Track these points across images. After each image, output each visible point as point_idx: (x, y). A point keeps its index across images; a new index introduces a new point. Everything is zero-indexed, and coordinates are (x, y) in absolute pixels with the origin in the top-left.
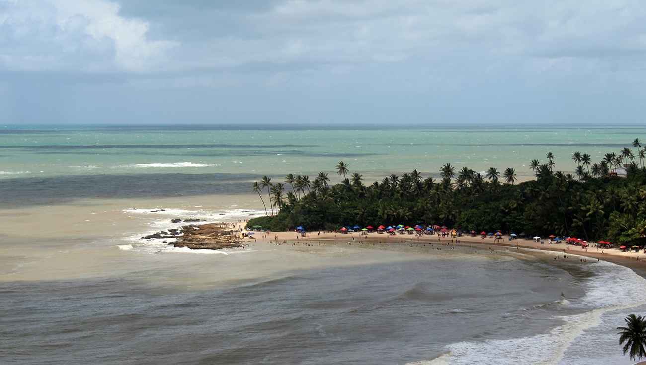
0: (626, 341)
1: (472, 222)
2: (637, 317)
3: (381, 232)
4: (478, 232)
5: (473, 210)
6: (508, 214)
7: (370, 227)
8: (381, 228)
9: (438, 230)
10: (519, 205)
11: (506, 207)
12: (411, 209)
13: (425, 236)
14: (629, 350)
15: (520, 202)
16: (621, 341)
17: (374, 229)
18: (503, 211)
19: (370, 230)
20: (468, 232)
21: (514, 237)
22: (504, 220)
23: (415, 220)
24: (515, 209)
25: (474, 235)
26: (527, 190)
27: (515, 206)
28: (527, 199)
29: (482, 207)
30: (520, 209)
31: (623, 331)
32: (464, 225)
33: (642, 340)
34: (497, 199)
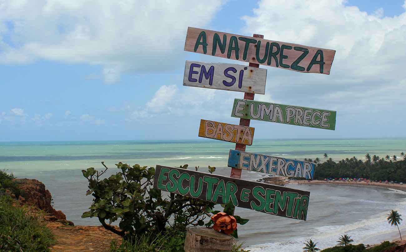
0: (390, 219)
1: (376, 177)
2: (394, 211)
3: (340, 181)
4: (378, 181)
5: (377, 172)
6: (390, 174)
7: (336, 179)
8: (340, 179)
9: (363, 180)
10: (394, 170)
11: (390, 171)
12: (352, 172)
13: (358, 182)
14: (391, 222)
15: (395, 169)
16: (388, 219)
17: (338, 179)
18: (388, 173)
19: (336, 180)
20: (375, 181)
21: (393, 183)
22: (389, 176)
23: (354, 176)
24: (393, 172)
25: (377, 182)
26: (398, 164)
27: (393, 171)
28: (398, 168)
29: (380, 171)
30: (395, 172)
31: (389, 216)
32: (373, 178)
33: (396, 220)
34: (387, 168)
